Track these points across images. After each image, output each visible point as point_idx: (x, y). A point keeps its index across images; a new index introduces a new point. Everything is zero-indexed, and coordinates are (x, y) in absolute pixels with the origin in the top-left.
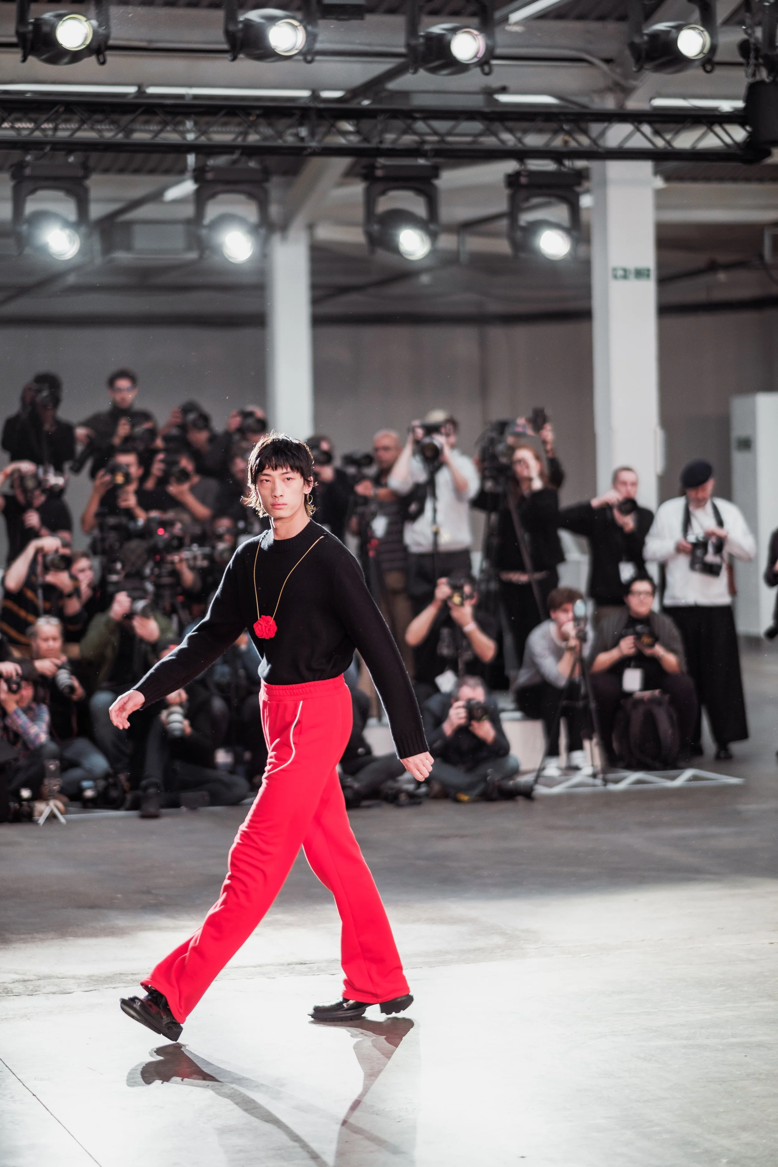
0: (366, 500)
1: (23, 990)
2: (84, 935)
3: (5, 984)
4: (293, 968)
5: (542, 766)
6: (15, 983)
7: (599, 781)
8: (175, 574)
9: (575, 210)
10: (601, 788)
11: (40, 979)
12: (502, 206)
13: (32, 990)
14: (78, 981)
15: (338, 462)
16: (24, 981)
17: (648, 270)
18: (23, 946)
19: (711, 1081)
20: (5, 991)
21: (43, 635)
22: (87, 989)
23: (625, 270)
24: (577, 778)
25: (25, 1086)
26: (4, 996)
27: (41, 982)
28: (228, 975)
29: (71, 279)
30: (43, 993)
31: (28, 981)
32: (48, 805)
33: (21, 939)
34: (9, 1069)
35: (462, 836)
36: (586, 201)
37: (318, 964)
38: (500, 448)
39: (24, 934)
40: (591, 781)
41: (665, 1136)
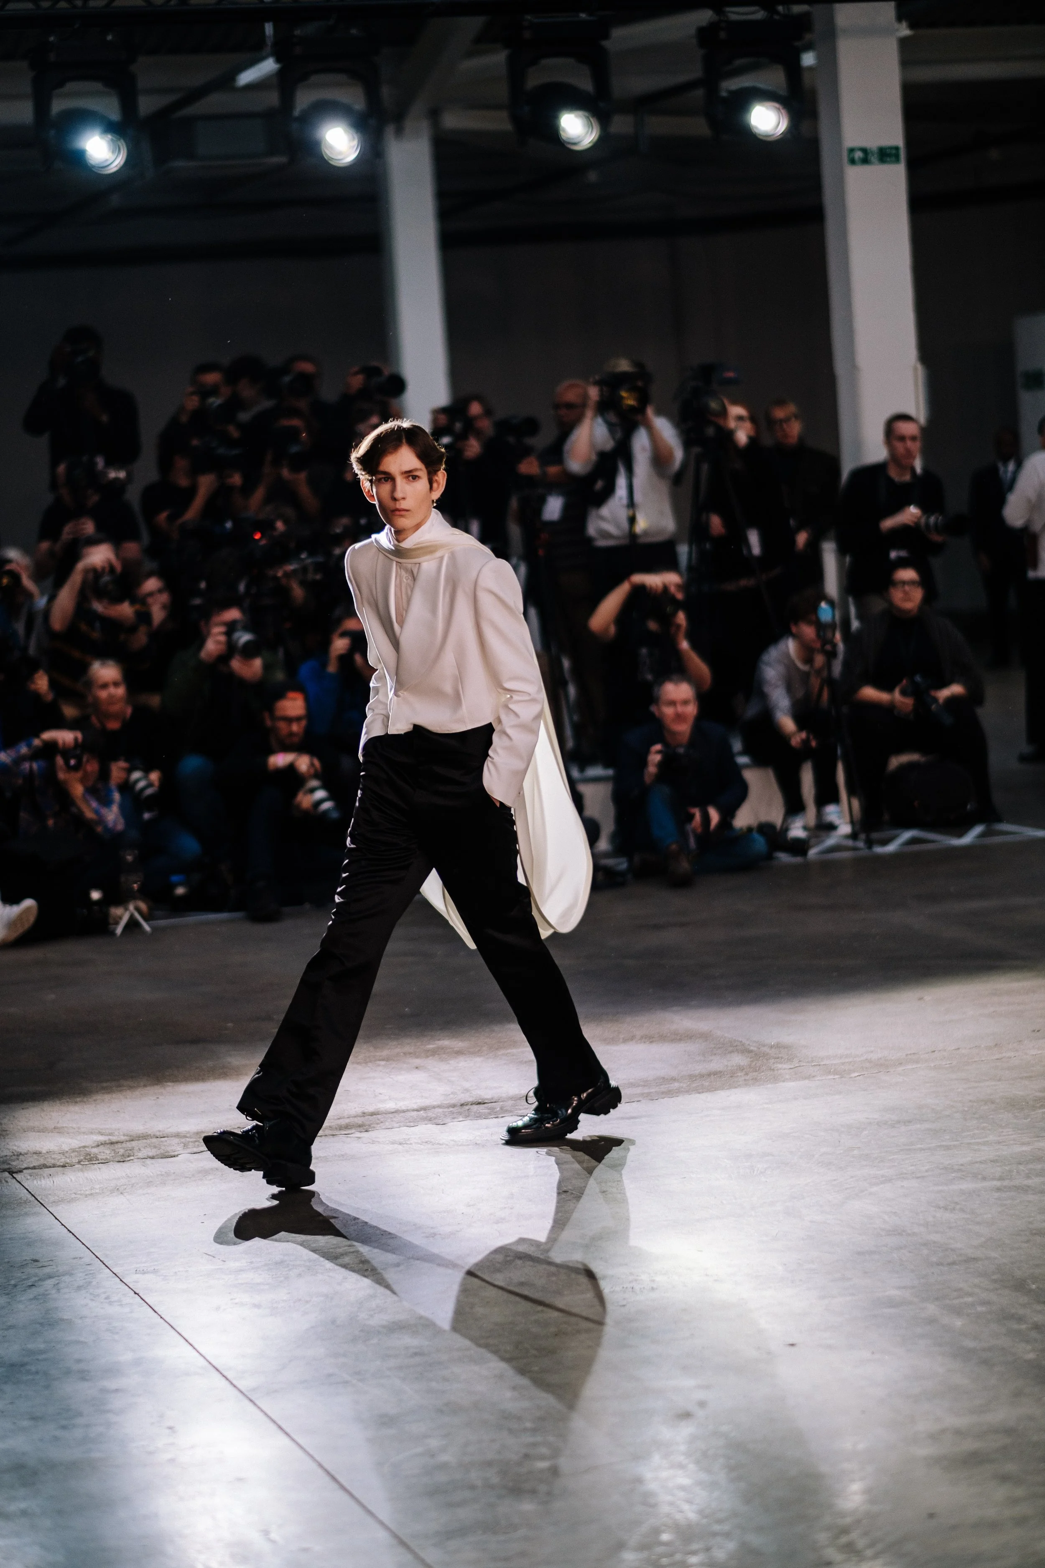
0: (530, 481)
1: (111, 1155)
2: (187, 1079)
3: (87, 1149)
4: (468, 1110)
5: (785, 826)
6: (100, 1147)
7: (861, 844)
8: (283, 592)
9: (794, 71)
10: (865, 852)
11: (132, 1140)
12: (696, 72)
13: (123, 1155)
14: (183, 1140)
16: (112, 1143)
17: (897, 148)
18: (107, 1097)
19: (1035, 1234)
20: (87, 1158)
21: (101, 682)
22: (195, 1150)
23: (864, 150)
24: (831, 841)
25: (123, 1282)
26: (86, 1165)
27: (134, 1144)
28: (382, 1122)
29: (115, 200)
30: (138, 1158)
31: (117, 1143)
32: (126, 909)
33: (103, 1088)
34: (101, 1261)
35: (683, 925)
36: (808, 59)
37: (502, 1103)
39: (107, 1081)
40: (850, 843)
41: (980, 1309)
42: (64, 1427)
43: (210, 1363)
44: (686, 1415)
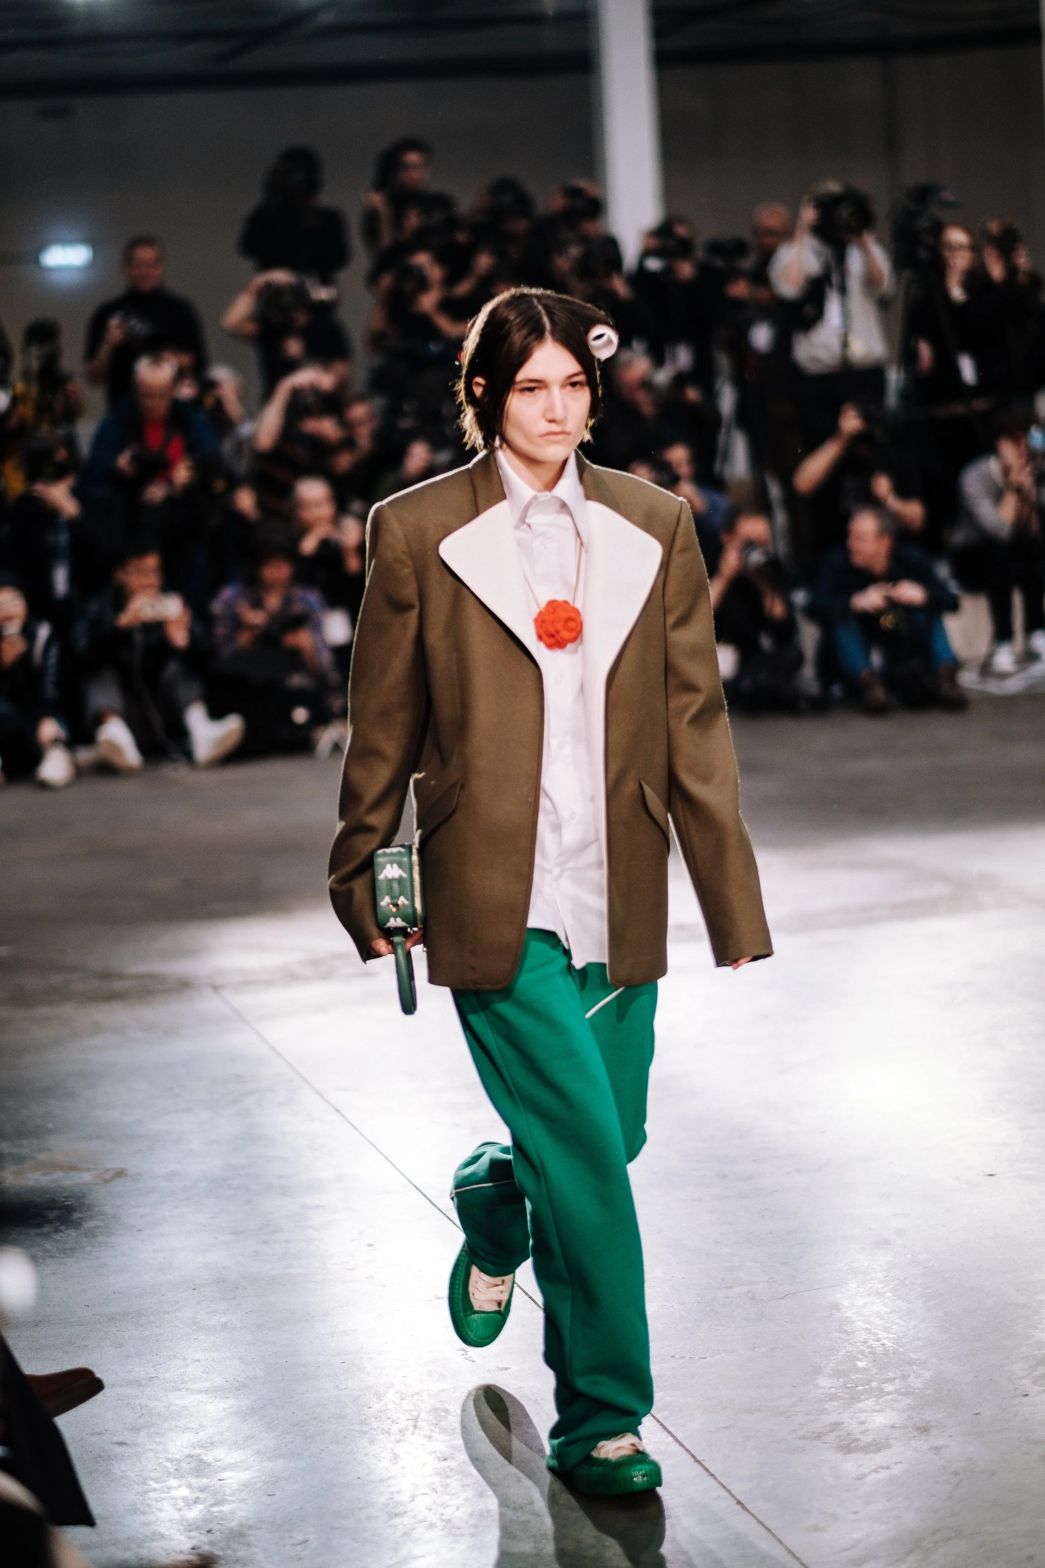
0: (738, 304)
1: (313, 973)
3: (290, 967)
6: (302, 965)
13: (326, 973)
15: (700, 254)
16: (314, 961)
20: (289, 976)
25: (324, 1099)
26: (288, 982)
27: (337, 962)
30: (341, 977)
34: (302, 1077)
38: (923, 223)
42: (265, 1243)
43: (410, 1182)
44: (883, 1243)
